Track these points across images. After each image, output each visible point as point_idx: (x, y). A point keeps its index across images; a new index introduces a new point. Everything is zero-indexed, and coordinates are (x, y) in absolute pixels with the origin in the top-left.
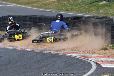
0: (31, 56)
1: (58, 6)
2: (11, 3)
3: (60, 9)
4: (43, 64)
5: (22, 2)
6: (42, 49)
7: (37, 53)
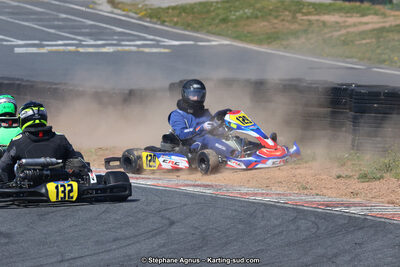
0: (275, 222)
1: (379, 47)
2: (214, 34)
3: (384, 61)
4: (320, 251)
5: (249, 33)
6: (318, 199)
7: (298, 213)
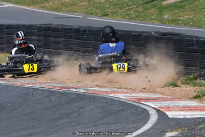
0: (40, 98)
1: (89, 7)
2: (5, 1)
6: (60, 85)
7: (50, 93)
